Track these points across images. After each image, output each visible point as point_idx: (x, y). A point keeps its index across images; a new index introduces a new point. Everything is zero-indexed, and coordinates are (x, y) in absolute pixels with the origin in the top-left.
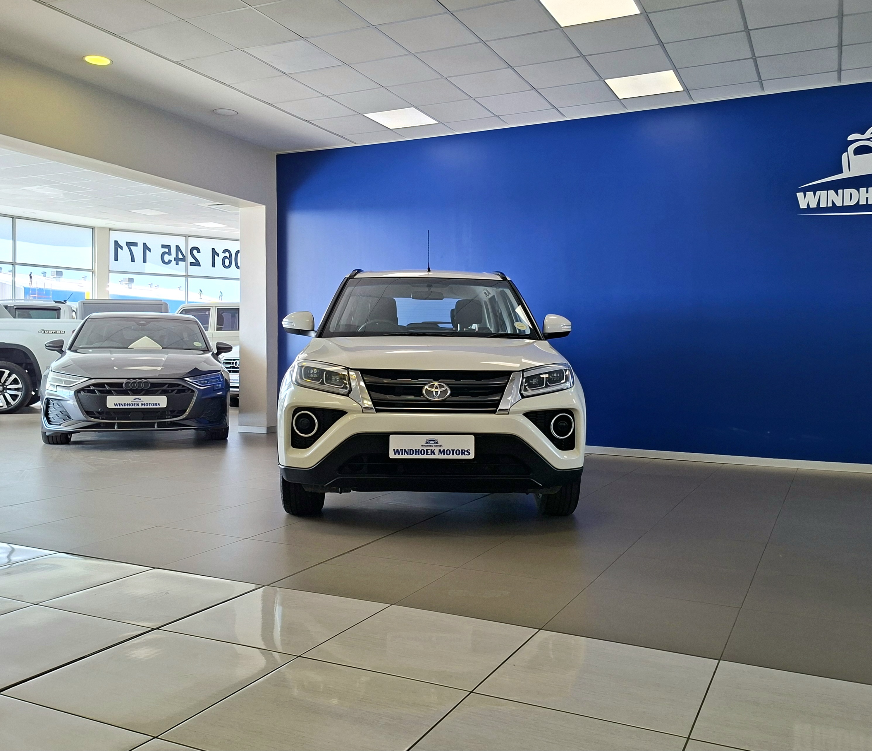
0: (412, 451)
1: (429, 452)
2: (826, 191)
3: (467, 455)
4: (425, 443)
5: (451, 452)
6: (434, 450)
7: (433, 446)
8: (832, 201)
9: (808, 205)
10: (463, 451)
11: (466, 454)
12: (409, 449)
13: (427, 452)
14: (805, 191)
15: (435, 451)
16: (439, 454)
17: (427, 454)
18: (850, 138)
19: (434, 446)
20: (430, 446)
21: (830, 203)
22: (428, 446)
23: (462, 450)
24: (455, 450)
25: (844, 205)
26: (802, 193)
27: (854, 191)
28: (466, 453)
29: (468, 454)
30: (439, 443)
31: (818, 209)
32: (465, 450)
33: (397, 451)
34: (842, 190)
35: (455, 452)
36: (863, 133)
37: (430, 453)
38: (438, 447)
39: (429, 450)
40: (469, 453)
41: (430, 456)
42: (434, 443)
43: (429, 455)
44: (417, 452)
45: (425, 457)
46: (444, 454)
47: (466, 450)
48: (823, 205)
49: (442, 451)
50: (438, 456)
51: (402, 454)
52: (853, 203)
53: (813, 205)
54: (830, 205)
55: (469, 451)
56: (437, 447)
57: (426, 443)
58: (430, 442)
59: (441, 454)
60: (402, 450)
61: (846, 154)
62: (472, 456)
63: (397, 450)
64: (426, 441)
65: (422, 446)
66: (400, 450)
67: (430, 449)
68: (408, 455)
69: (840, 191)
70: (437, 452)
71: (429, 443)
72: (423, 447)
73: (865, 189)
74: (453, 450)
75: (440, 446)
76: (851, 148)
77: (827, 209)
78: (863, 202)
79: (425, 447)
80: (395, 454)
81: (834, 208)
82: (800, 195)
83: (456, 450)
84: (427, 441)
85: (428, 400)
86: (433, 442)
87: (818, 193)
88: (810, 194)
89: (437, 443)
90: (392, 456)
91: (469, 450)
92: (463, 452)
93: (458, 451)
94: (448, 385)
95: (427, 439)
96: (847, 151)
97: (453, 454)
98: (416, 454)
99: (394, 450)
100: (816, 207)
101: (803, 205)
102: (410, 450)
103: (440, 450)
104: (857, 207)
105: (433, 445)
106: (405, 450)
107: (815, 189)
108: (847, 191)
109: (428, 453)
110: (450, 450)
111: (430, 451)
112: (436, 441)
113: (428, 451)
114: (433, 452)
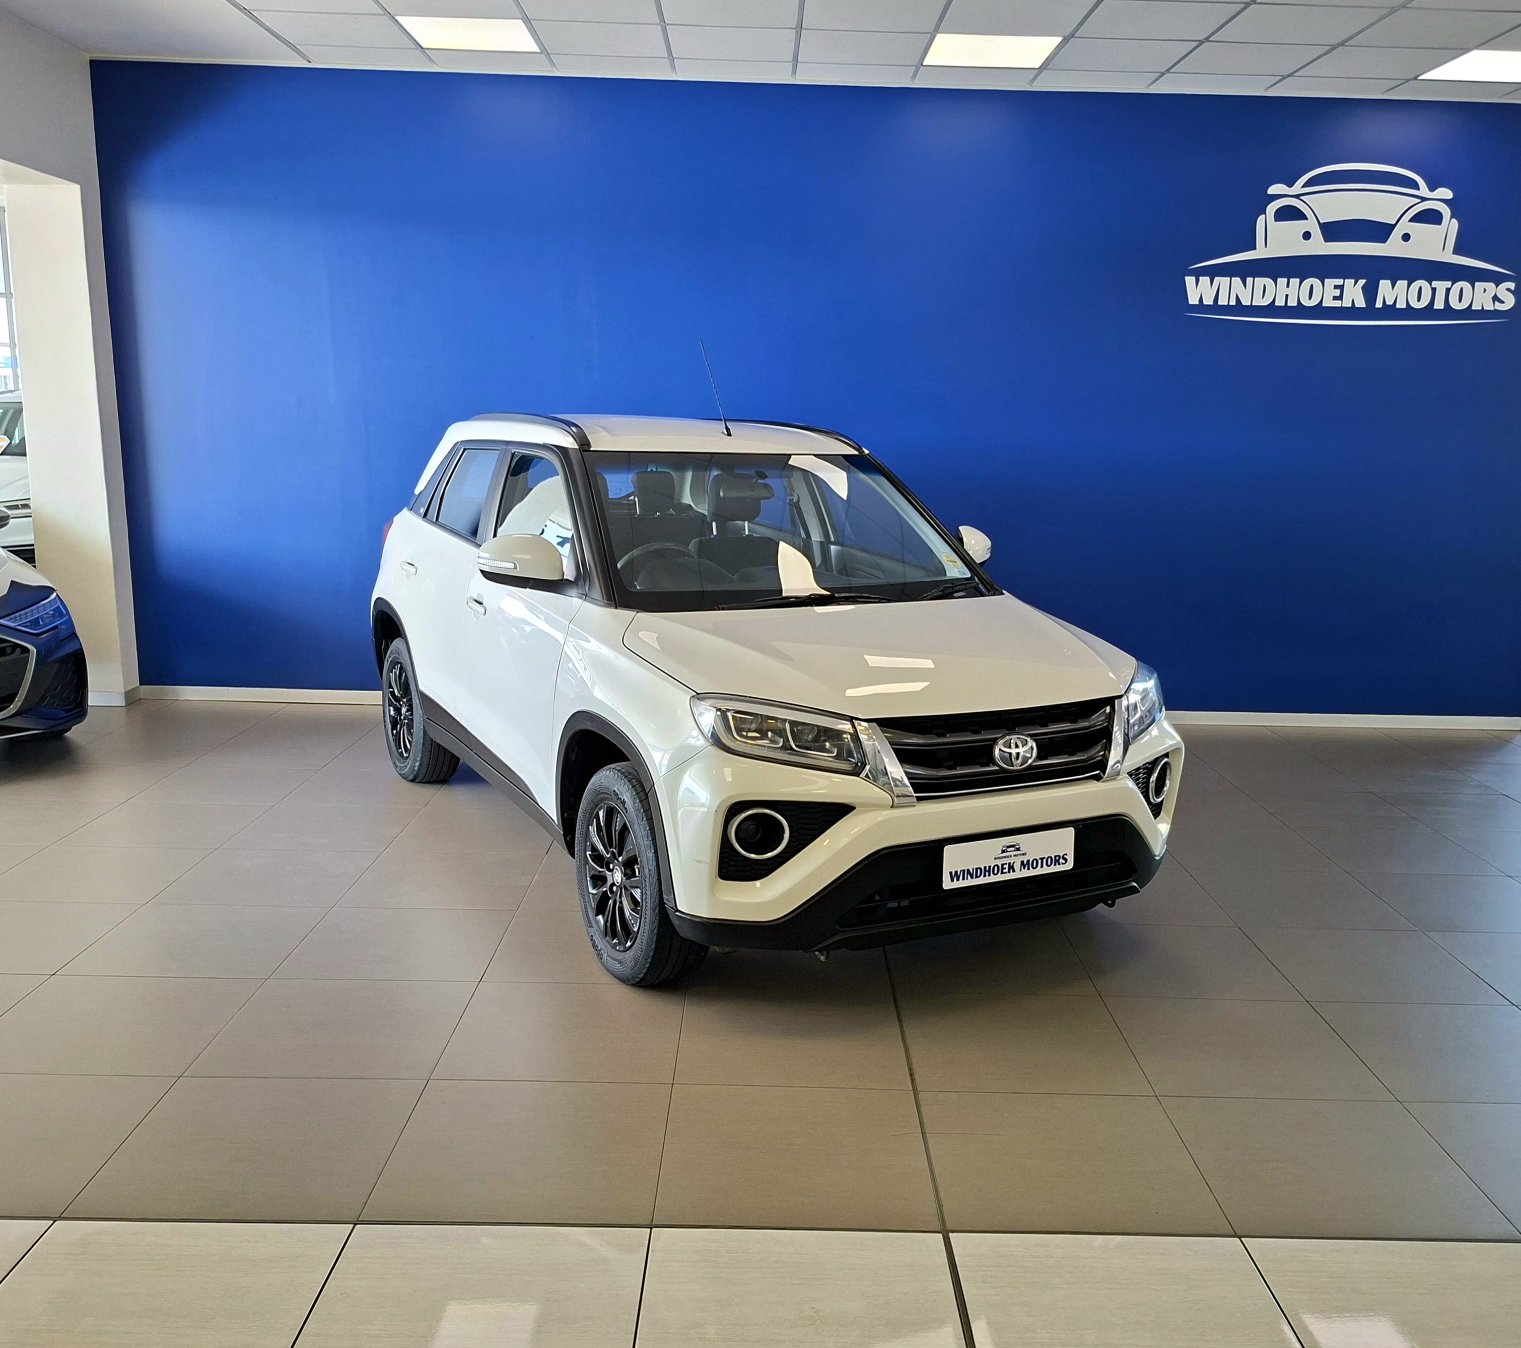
0: (979, 871)
1: (1005, 868)
2: (1229, 278)
3: (1063, 864)
4: (1000, 852)
5: (1040, 861)
6: (1014, 863)
7: (1012, 856)
8: (1237, 296)
9: (1201, 299)
10: (1057, 858)
11: (1061, 863)
12: (975, 867)
13: (1003, 868)
14: (1198, 274)
15: (1015, 865)
16: (1021, 870)
17: (1002, 873)
18: (1273, 190)
19: (1015, 856)
20: (1008, 857)
21: (1233, 300)
22: (1004, 857)
23: (1055, 857)
24: (1044, 858)
25: (1253, 304)
26: (1193, 278)
27: (1268, 281)
28: (1062, 861)
29: (1064, 862)
30: (1021, 849)
31: (1216, 308)
32: (1059, 856)
33: (955, 875)
34: (1252, 279)
35: (1045, 860)
36: (1290, 184)
37: (1006, 870)
38: (1020, 857)
39: (1006, 864)
40: (1066, 860)
41: (1008, 874)
42: (1015, 851)
43: (1006, 873)
44: (988, 871)
45: (1000, 878)
46: (1029, 869)
47: (1061, 855)
48: (1222, 301)
49: (1025, 862)
50: (1020, 873)
51: (963, 879)
52: (1266, 302)
53: (1208, 301)
54: (1233, 302)
55: (1065, 856)
56: (1018, 857)
57: (1002, 853)
58: (1009, 850)
59: (1024, 868)
60: (964, 871)
61: (1263, 217)
62: (1070, 865)
63: (956, 872)
64: (1001, 849)
65: (995, 859)
66: (961, 871)
67: (1008, 862)
68: (972, 880)
69: (1249, 280)
70: (1017, 866)
71: (1007, 852)
72: (997, 860)
73: (1286, 280)
74: (1042, 859)
75: (1023, 854)
76: (1272, 208)
77: (1227, 309)
78: (1280, 302)
79: (1000, 860)
80: (952, 880)
81: (1239, 308)
82: (1190, 280)
83: (1046, 857)
84: (1004, 849)
85: (1003, 770)
86: (1013, 849)
87: (1217, 279)
88: (1205, 280)
89: (1018, 849)
90: (947, 884)
91: (1066, 854)
92: (1056, 861)
93: (1049, 859)
94: (1031, 736)
95: (1004, 845)
96: (1265, 214)
97: (1042, 866)
98: (985, 876)
99: (951, 873)
100: (1211, 303)
101: (1193, 300)
102: (977, 869)
103: (1022, 862)
104: (1271, 310)
105: (1012, 854)
106: (968, 870)
107: (1213, 272)
108: (1260, 281)
109: (1005, 871)
110: (1038, 859)
111: (1006, 866)
112: (1018, 847)
113: (1005, 866)
114: (1011, 868)
